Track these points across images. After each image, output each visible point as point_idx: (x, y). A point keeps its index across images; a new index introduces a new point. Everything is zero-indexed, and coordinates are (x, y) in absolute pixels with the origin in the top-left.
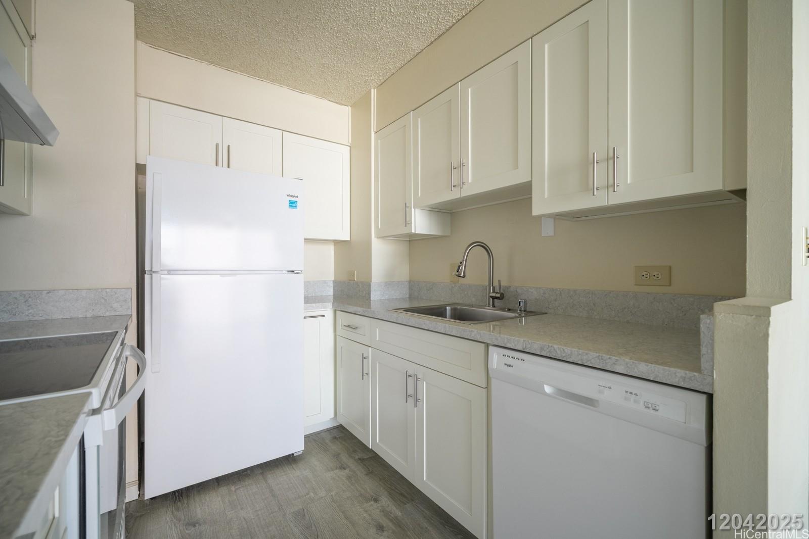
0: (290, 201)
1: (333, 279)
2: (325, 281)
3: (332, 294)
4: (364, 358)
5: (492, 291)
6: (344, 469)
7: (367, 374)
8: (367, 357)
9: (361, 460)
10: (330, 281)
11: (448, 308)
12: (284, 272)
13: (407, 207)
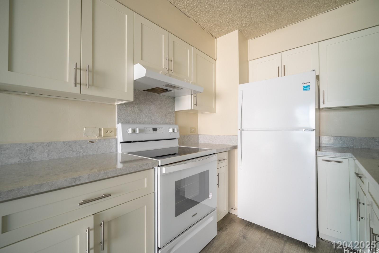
4: (360, 203)
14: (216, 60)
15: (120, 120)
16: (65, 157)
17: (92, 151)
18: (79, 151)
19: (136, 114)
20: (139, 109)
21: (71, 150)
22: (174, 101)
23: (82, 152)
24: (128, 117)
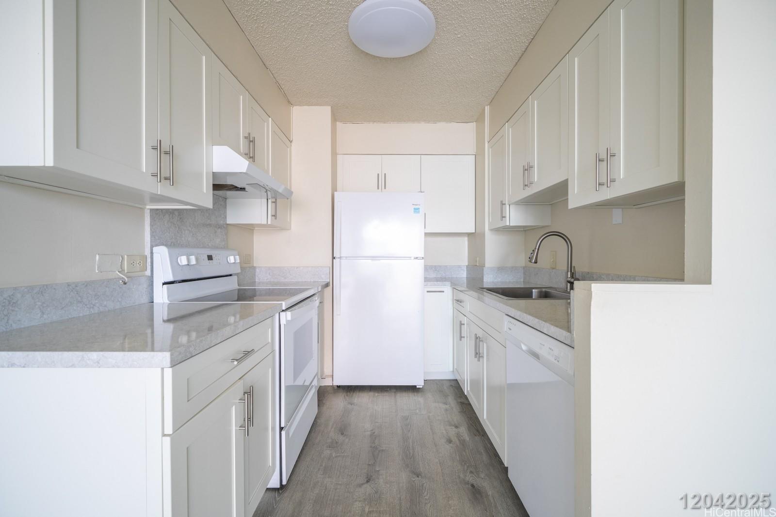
0: (414, 208)
1: (467, 264)
2: (459, 266)
3: (466, 276)
4: (461, 324)
5: (569, 276)
6: (446, 404)
7: (464, 337)
8: (464, 324)
9: (462, 403)
10: (464, 266)
11: (534, 290)
12: (413, 258)
13: (503, 204)
14: (291, 142)
15: (153, 238)
16: (70, 317)
17: (113, 301)
18: (93, 303)
19: (176, 227)
20: (180, 218)
21: (80, 302)
22: (226, 206)
23: (97, 305)
24: (165, 235)
